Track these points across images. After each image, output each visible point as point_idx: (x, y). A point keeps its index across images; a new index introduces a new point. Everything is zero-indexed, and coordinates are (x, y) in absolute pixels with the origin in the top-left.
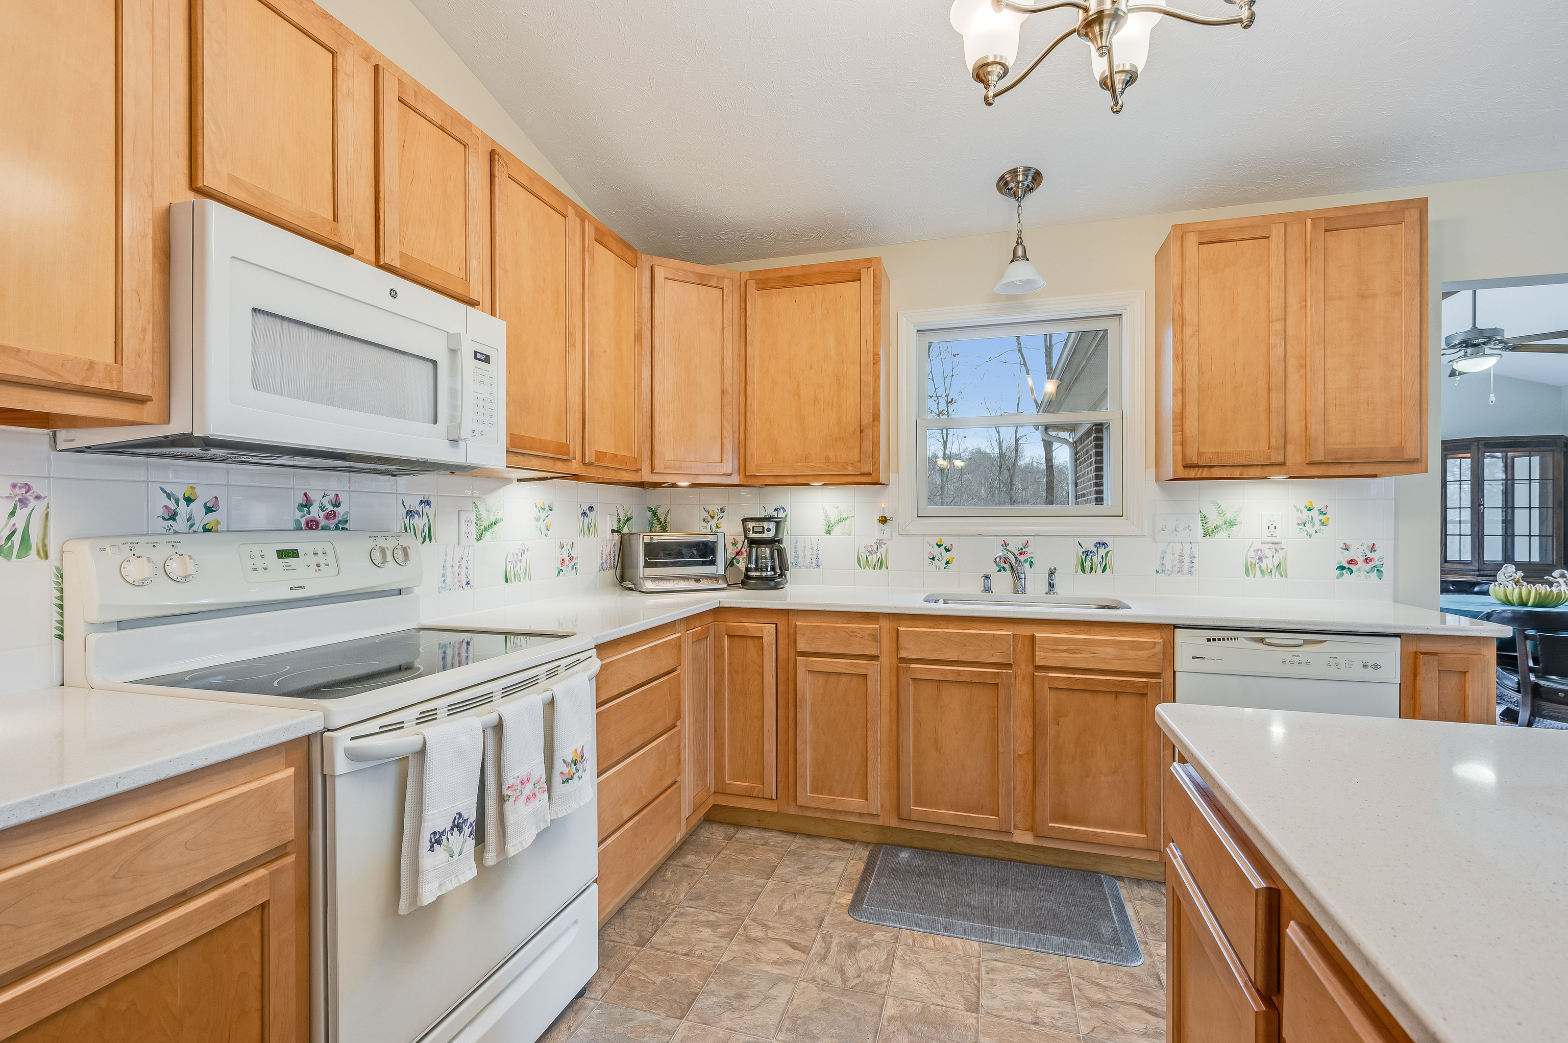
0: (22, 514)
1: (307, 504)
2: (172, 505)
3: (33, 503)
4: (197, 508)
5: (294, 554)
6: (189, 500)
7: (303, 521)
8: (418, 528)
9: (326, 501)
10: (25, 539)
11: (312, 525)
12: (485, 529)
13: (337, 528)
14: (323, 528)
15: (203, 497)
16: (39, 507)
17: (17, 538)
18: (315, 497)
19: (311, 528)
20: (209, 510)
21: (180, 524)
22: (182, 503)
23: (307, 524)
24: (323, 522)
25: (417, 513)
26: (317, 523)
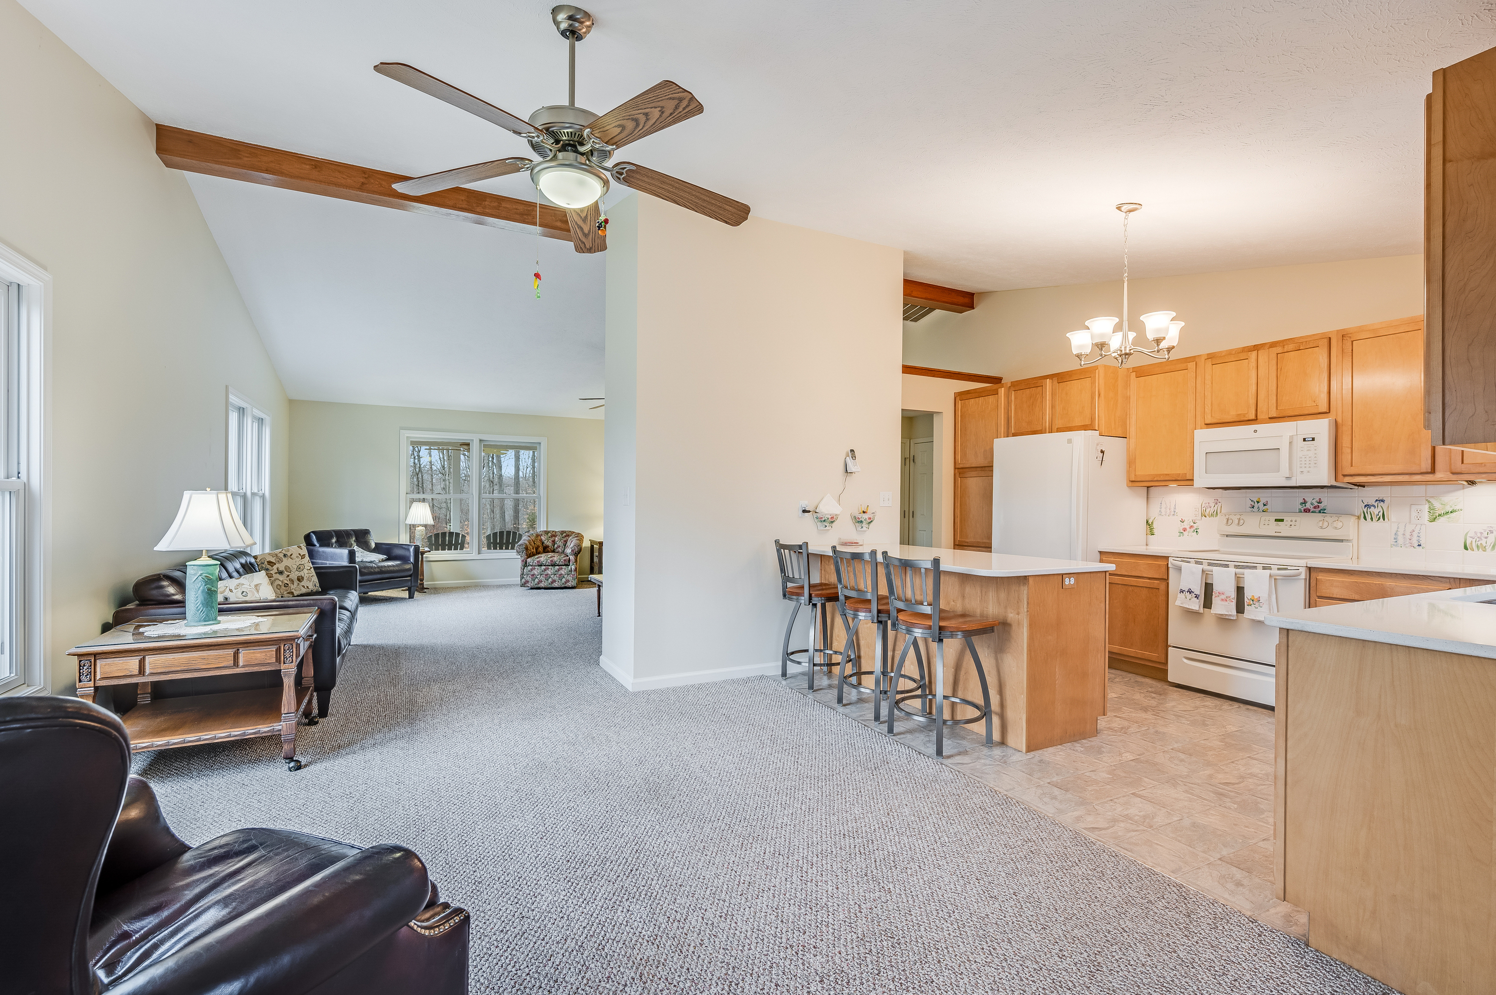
0: (1216, 506)
1: (1305, 502)
2: (1253, 504)
3: (1218, 504)
4: (1261, 505)
5: (1282, 520)
6: (1258, 502)
7: (1302, 509)
8: (1374, 513)
9: (1314, 502)
10: (1217, 512)
11: (1307, 511)
12: (1440, 515)
13: (1320, 512)
14: (1312, 512)
15: (1263, 501)
16: (1219, 505)
17: (1215, 512)
18: (1309, 500)
19: (1306, 512)
20: (1264, 505)
21: (1255, 509)
22: (1256, 503)
23: (1304, 510)
24: (1312, 509)
25: (1374, 506)
26: (1309, 510)
